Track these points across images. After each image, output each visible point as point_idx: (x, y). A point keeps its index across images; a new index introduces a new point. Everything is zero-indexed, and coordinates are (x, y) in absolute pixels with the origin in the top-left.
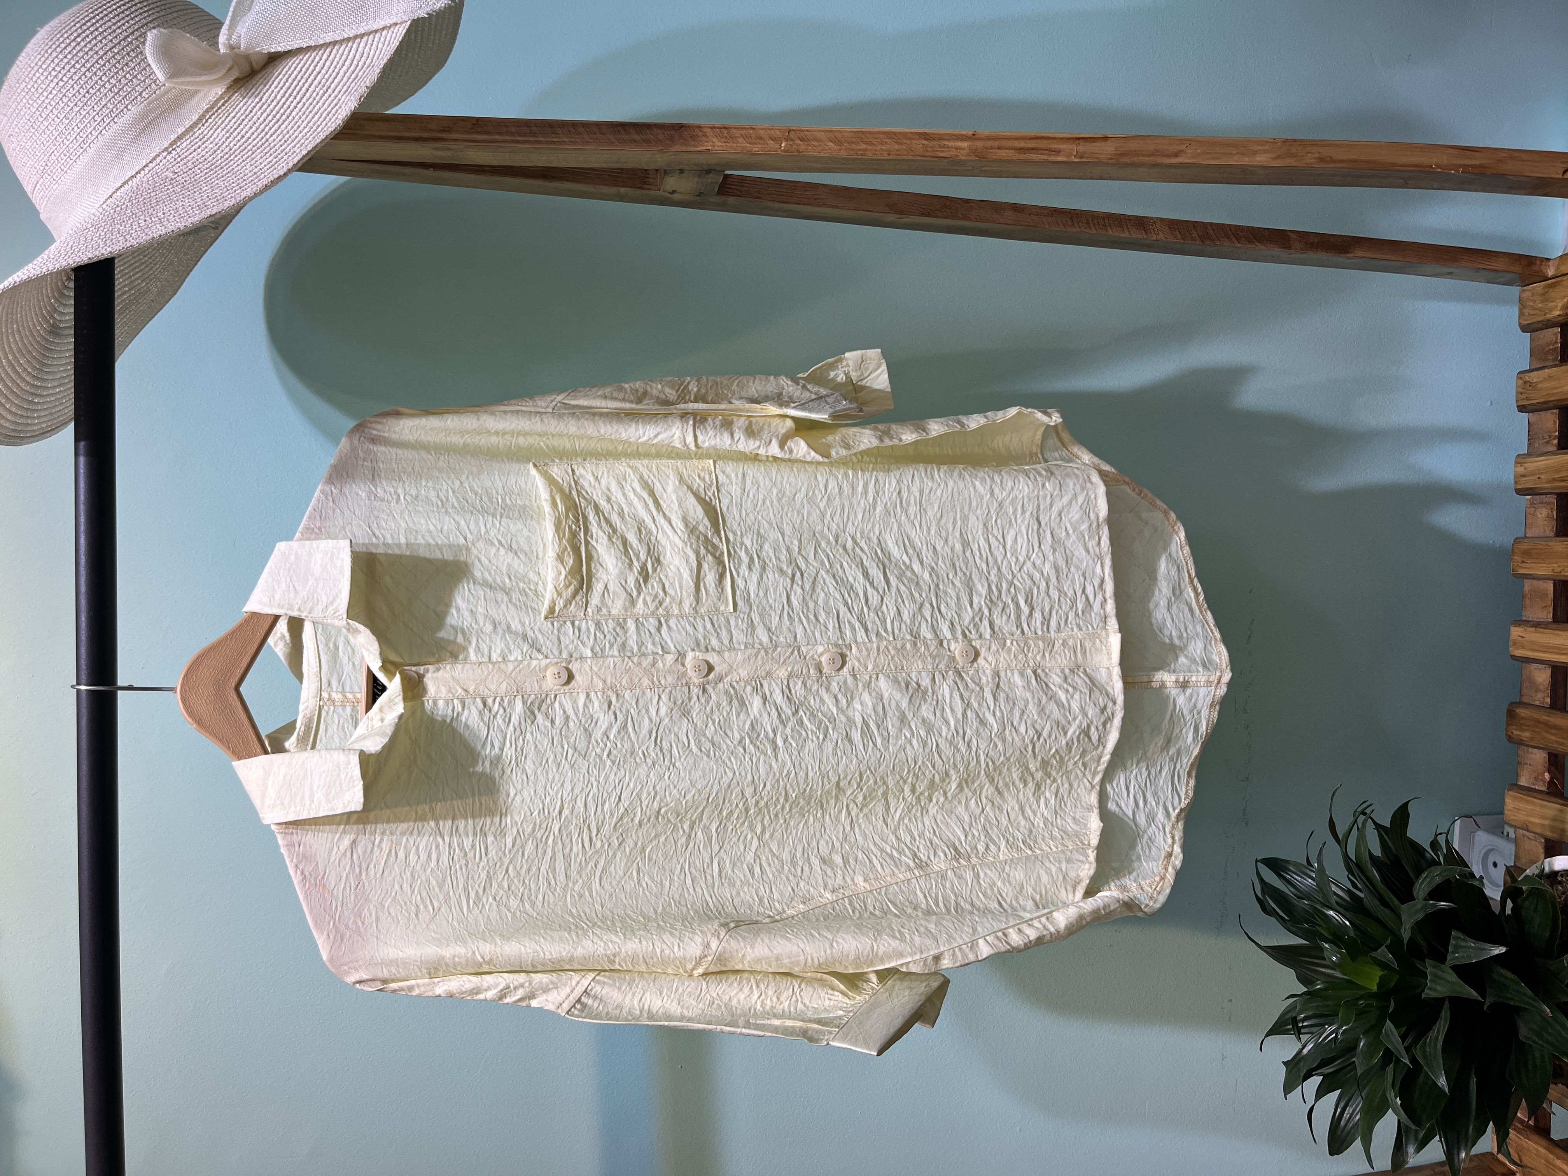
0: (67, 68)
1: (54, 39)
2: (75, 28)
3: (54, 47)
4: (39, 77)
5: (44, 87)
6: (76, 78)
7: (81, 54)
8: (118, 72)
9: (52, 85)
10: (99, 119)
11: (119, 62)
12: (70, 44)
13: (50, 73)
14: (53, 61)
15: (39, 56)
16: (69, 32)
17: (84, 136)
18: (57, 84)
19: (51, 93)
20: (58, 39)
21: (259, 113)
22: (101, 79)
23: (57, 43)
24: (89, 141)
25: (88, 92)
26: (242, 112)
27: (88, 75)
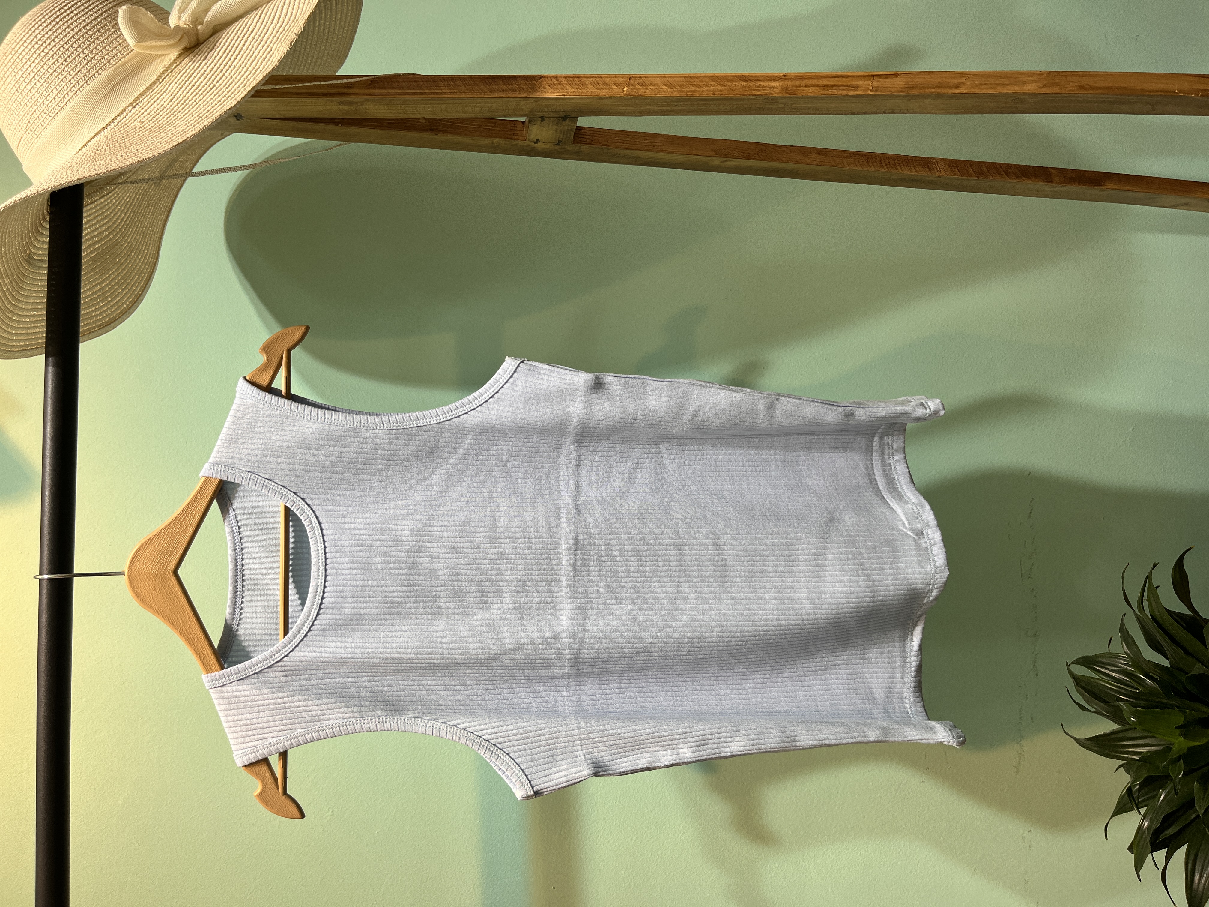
0: (48, 41)
1: (37, 20)
2: (54, 11)
3: (37, 26)
4: (24, 50)
5: (28, 57)
6: (55, 49)
7: (60, 31)
8: (90, 45)
9: (35, 56)
10: (74, 82)
11: (91, 37)
12: (50, 23)
13: (33, 46)
14: (36, 37)
15: (24, 34)
16: (50, 15)
17: (62, 96)
18: (39, 55)
19: (34, 62)
20: (40, 20)
21: (205, 67)
22: (76, 50)
23: (40, 23)
24: (66, 101)
25: (65, 60)
26: (191, 68)
27: (66, 47)
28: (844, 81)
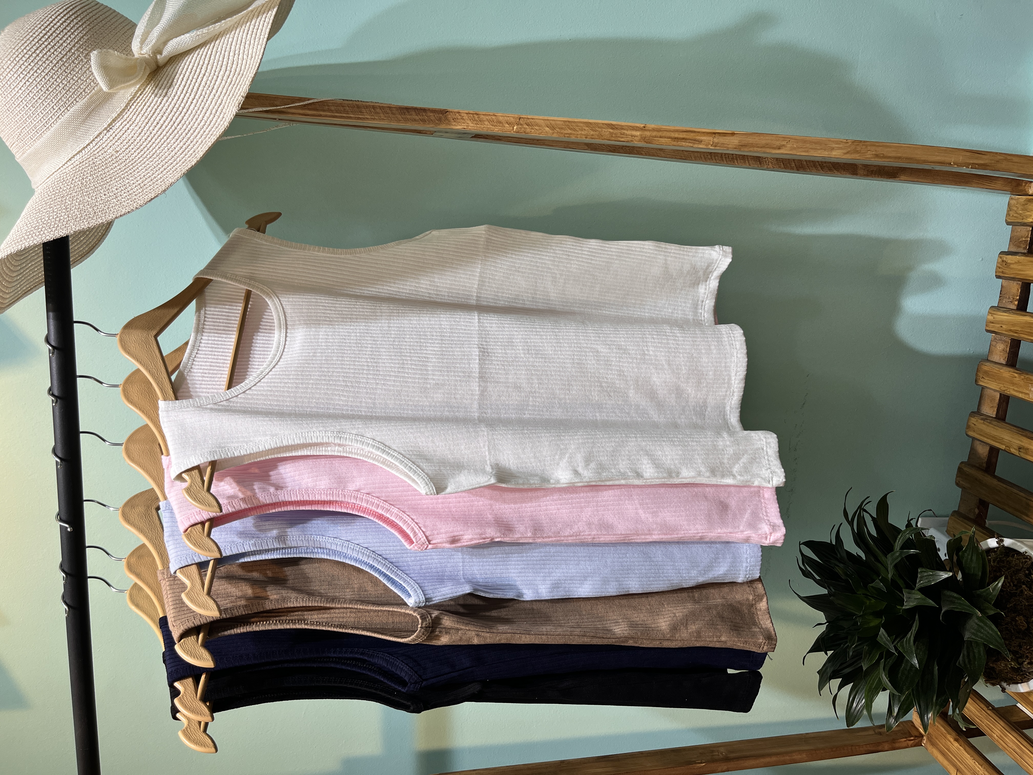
6: (38, 80)
10: (57, 108)
22: (56, 80)
24: (51, 122)
28: (691, 136)
